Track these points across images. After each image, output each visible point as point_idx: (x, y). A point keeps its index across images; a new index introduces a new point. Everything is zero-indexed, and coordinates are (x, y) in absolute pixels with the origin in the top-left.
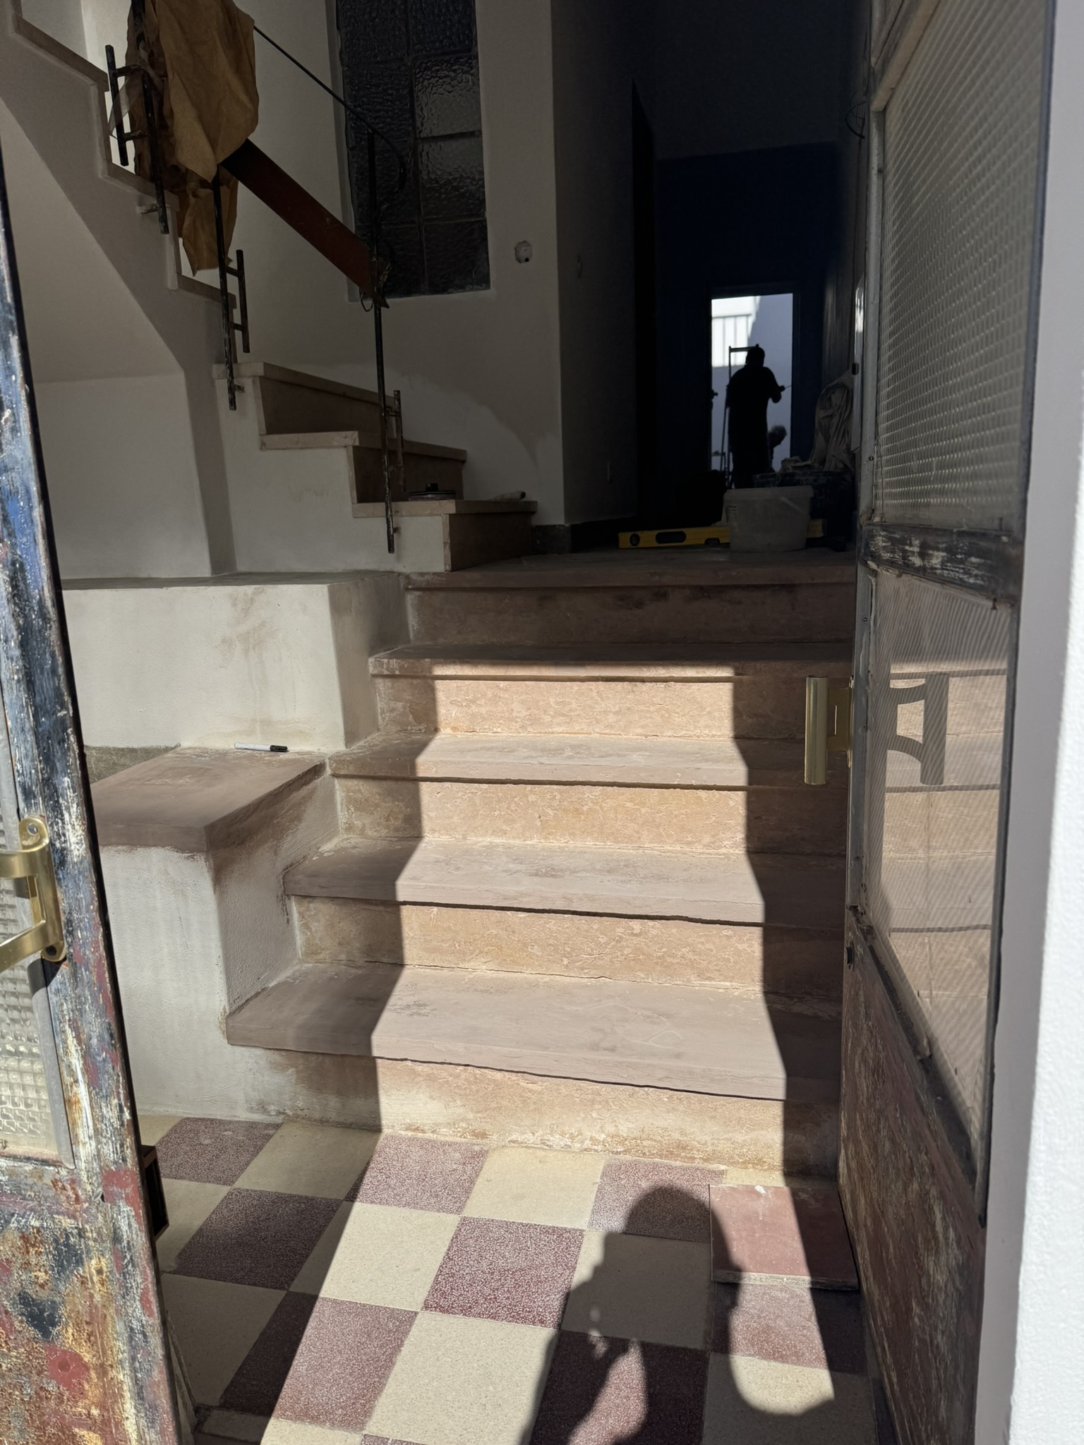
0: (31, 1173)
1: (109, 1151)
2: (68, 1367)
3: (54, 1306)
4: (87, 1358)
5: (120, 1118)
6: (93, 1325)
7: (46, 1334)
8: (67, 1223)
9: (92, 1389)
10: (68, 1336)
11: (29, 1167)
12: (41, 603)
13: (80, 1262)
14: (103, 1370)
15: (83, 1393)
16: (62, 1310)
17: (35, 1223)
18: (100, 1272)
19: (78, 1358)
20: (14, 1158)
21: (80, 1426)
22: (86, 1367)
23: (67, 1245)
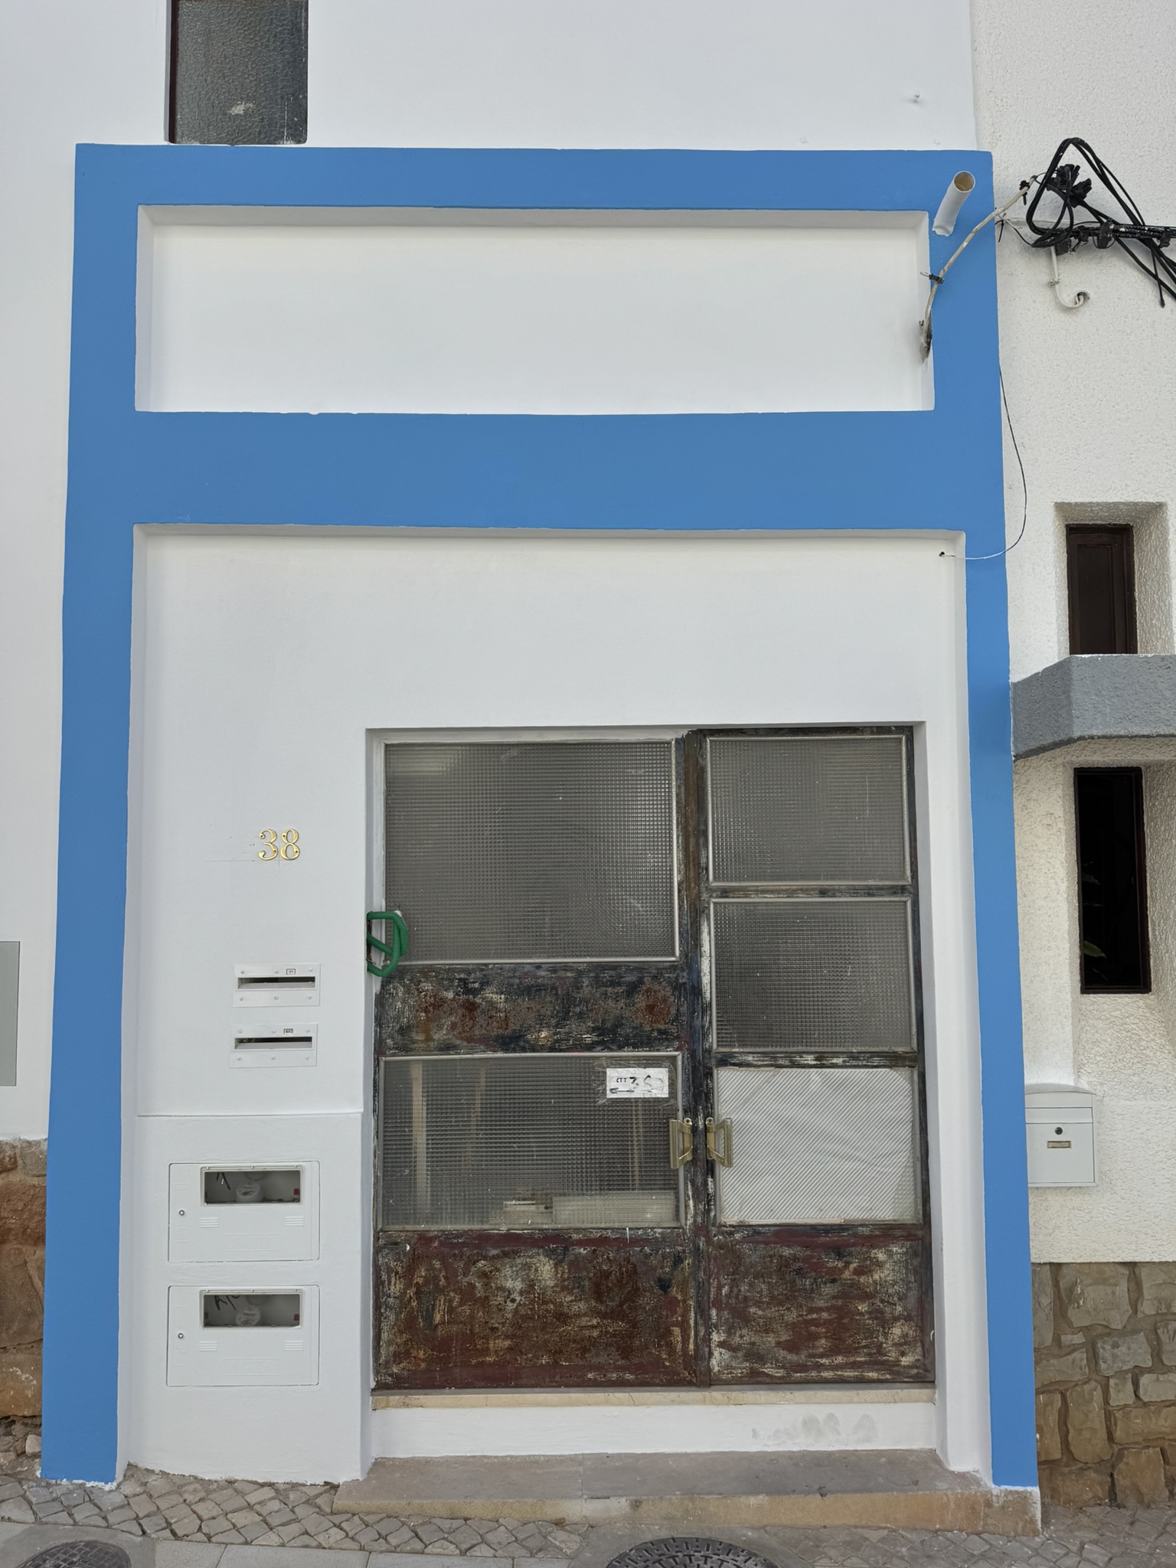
0: (670, 1233)
1: (699, 1220)
2: (673, 1302)
3: (670, 1280)
4: (680, 1298)
5: (704, 1208)
6: (683, 1287)
7: (665, 1291)
8: (680, 1248)
9: (679, 1310)
10: (674, 1291)
11: (669, 1231)
12: (699, 1060)
13: (682, 1262)
14: (684, 1301)
15: (676, 1313)
16: (673, 1281)
17: (668, 1250)
18: (688, 1264)
19: (677, 1298)
20: (664, 1228)
21: (673, 1326)
22: (679, 1302)
23: (679, 1256)
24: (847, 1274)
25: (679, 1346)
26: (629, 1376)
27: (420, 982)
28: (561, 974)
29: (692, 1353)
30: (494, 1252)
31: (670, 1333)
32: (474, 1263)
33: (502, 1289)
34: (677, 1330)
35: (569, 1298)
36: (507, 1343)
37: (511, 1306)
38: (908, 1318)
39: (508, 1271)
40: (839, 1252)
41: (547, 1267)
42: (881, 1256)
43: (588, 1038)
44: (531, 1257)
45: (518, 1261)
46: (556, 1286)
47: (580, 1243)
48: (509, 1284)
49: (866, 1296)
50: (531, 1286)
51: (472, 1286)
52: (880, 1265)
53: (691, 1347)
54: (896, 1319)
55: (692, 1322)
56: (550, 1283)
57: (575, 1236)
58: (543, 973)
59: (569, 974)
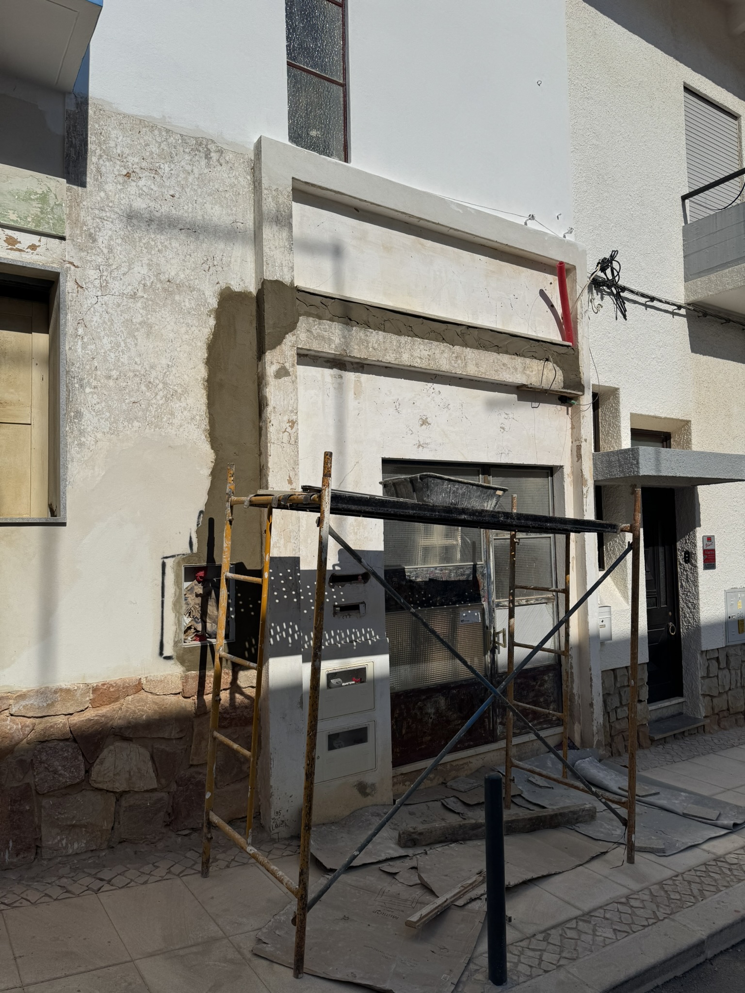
12: (491, 605)
24: (537, 687)
25: (488, 726)
26: (472, 743)
27: (392, 577)
28: (444, 571)
29: (491, 729)
30: (424, 697)
31: (484, 721)
32: (417, 704)
33: (427, 713)
34: (486, 720)
35: (451, 713)
36: (429, 738)
37: (431, 720)
38: (554, 701)
39: (429, 705)
40: (534, 679)
41: (443, 701)
42: (546, 678)
43: (454, 599)
44: (437, 697)
45: (433, 700)
46: (446, 708)
47: (454, 688)
48: (429, 711)
49: (543, 695)
50: (437, 710)
51: (416, 714)
52: (546, 681)
53: (491, 726)
54: (551, 702)
55: (491, 716)
56: (444, 708)
57: (452, 686)
58: (438, 571)
59: (447, 571)
